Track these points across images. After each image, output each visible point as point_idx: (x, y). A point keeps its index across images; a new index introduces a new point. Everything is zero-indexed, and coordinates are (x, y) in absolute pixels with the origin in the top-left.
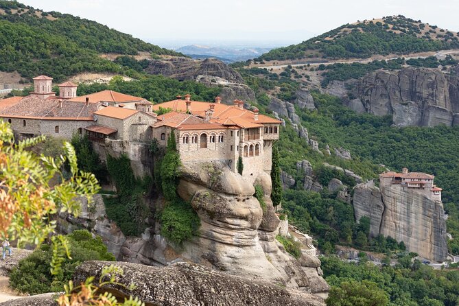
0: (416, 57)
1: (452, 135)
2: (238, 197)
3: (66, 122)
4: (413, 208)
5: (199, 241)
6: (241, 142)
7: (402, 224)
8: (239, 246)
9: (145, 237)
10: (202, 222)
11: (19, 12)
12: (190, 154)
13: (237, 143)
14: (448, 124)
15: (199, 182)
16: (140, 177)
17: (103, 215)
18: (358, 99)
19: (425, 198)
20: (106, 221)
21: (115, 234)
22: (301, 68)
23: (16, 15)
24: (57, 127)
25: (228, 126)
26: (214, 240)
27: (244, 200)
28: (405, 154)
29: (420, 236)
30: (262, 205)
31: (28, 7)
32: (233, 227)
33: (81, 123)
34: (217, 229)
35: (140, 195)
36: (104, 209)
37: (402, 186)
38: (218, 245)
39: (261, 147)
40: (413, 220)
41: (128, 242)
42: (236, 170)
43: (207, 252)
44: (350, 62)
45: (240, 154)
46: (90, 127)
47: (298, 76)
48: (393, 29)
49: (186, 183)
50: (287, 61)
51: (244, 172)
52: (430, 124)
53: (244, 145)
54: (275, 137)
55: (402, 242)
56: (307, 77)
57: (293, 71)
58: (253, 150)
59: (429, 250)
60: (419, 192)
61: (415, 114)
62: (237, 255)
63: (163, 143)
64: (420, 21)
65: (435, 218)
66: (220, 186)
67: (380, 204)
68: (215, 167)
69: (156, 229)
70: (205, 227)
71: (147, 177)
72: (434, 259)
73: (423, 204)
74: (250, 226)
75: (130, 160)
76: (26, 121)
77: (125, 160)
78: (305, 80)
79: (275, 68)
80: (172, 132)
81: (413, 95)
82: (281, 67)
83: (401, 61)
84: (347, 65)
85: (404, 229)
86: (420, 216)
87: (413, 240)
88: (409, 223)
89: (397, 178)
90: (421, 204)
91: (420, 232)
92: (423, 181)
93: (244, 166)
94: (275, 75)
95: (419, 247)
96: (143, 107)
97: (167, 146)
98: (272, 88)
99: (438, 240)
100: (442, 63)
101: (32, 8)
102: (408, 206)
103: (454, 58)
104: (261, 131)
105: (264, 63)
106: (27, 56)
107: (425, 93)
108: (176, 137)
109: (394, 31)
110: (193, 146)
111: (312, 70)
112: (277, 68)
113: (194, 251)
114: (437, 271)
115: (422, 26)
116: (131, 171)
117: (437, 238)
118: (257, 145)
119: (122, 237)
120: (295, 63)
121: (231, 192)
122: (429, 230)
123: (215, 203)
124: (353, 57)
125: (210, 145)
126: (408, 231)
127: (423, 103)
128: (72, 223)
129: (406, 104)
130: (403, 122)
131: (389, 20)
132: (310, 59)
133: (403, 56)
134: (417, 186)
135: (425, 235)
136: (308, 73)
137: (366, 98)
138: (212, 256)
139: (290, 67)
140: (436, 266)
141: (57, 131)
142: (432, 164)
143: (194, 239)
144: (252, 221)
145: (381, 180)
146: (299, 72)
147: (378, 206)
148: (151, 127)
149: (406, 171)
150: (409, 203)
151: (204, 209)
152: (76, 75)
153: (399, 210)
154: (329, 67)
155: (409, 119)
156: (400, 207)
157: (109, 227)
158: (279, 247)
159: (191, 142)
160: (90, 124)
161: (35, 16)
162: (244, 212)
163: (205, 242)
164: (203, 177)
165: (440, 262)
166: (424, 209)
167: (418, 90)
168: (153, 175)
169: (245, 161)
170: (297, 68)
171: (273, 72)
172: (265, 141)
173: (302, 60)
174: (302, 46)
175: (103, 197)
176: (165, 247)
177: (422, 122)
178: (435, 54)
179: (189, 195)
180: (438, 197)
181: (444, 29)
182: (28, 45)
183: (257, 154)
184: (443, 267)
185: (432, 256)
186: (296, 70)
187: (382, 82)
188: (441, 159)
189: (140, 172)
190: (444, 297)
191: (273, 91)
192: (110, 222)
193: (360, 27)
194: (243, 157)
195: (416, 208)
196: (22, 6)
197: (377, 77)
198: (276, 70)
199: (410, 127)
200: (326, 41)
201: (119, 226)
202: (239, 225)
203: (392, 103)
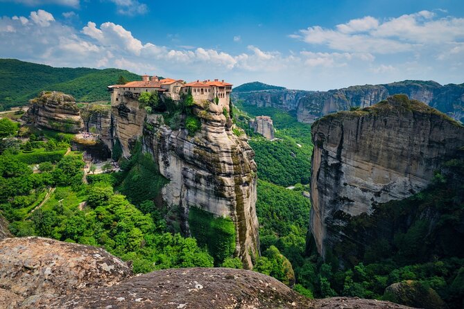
0: (262, 91)
2: (216, 113)
3: (150, 88)
5: (201, 131)
6: (217, 92)
8: (217, 133)
9: (180, 130)
10: (202, 123)
12: (197, 97)
13: (215, 92)
15: (200, 108)
17: (163, 122)
18: (248, 101)
19: (268, 123)
20: (165, 125)
21: (168, 129)
25: (212, 86)
26: (207, 131)
27: (219, 115)
30: (226, 117)
32: (215, 125)
33: (156, 88)
34: (208, 126)
36: (164, 120)
37: (262, 120)
38: (209, 132)
39: (225, 95)
41: (173, 132)
42: (216, 103)
43: (205, 135)
45: (217, 97)
46: (159, 89)
49: (195, 108)
51: (219, 104)
52: (266, 106)
55: (262, 134)
58: (222, 96)
59: (269, 137)
61: (263, 104)
62: (216, 136)
63: (186, 93)
65: (271, 128)
66: (209, 109)
68: (207, 102)
69: (184, 127)
70: (203, 125)
71: (180, 107)
74: (222, 125)
80: (189, 88)
81: (262, 99)
84: (245, 93)
85: (262, 131)
87: (265, 134)
88: (264, 129)
89: (260, 118)
90: (267, 125)
92: (267, 118)
93: (219, 102)
95: (266, 136)
97: (188, 94)
100: (268, 92)
102: (264, 125)
103: (271, 91)
104: (225, 88)
108: (191, 90)
110: (198, 93)
113: (199, 135)
114: (272, 142)
117: (270, 134)
118: (223, 94)
119: (171, 131)
121: (213, 112)
123: (207, 116)
124: (246, 91)
125: (205, 93)
126: (264, 131)
127: (264, 101)
129: (260, 102)
130: (260, 106)
134: (266, 120)
135: (268, 132)
137: (250, 100)
138: (206, 137)
140: (271, 140)
142: (269, 115)
143: (199, 130)
144: (222, 123)
145: (256, 118)
147: (256, 125)
148: (182, 88)
149: (263, 116)
151: (203, 118)
153: (261, 126)
157: (166, 127)
158: (233, 133)
162: (219, 119)
163: (204, 132)
164: (202, 105)
168: (182, 106)
169: (219, 99)
172: (227, 92)
175: (163, 115)
176: (188, 134)
178: (266, 90)
179: (196, 113)
180: (271, 123)
183: (224, 97)
187: (254, 97)
199: (262, 107)
202: (217, 125)
203: (257, 101)
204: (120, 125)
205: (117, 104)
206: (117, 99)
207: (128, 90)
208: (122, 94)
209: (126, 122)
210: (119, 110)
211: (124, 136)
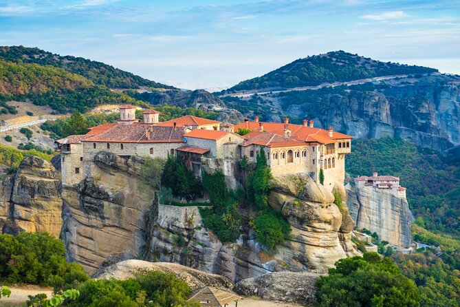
0: (356, 83)
1: (395, 144)
2: (322, 204)
3: (160, 144)
4: (383, 205)
5: (290, 244)
6: (322, 156)
7: (375, 218)
8: (324, 247)
9: (240, 242)
10: (292, 228)
11: (41, 57)
12: (279, 168)
13: (318, 158)
14: (391, 136)
15: (288, 193)
16: (232, 190)
17: (200, 225)
18: (317, 118)
19: (393, 196)
20: (203, 230)
21: (212, 241)
22: (265, 95)
23: (38, 59)
24: (151, 149)
25: (309, 142)
26: (303, 243)
27: (327, 207)
28: (359, 162)
29: (390, 227)
30: (341, 210)
31: (48, 53)
32: (319, 230)
33: (173, 144)
34: (306, 233)
35: (234, 206)
36: (201, 219)
37: (374, 187)
38: (307, 246)
39: (336, 160)
40: (384, 215)
41: (225, 247)
42: (318, 181)
43: (298, 253)
44: (305, 89)
45: (321, 167)
46: (181, 148)
47: (262, 102)
48: (337, 61)
49: (276, 193)
50: (253, 91)
51: (324, 183)
52: (377, 136)
53: (324, 158)
54: (348, 150)
55: (375, 233)
56: (271, 102)
57: (259, 98)
58: (331, 162)
59: (397, 239)
60: (388, 191)
61: (364, 129)
62: (323, 255)
63: (252, 160)
64: (356, 55)
65: (401, 212)
66: (307, 195)
67: (357, 202)
68: (300, 179)
69: (250, 235)
70: (295, 232)
71: (239, 191)
72: (402, 246)
73: (392, 201)
74: (332, 229)
75: (224, 176)
76: (124, 145)
77: (219, 175)
78: (269, 105)
79: (245, 96)
80: (262, 150)
81: (361, 113)
82: (249, 95)
83: (344, 87)
84: (302, 92)
85: (376, 222)
86: (390, 211)
87: (384, 230)
88: (380, 217)
89: (369, 181)
90: (389, 202)
91: (389, 224)
92: (391, 182)
93: (325, 178)
94: (245, 101)
95: (389, 236)
96: (227, 129)
97: (256, 161)
98: (247, 112)
99: (404, 230)
100: (377, 87)
101: (51, 53)
102: (379, 203)
103: (386, 83)
104: (336, 146)
105: (235, 93)
106: (56, 92)
107: (371, 111)
108: (266, 154)
109: (337, 63)
110: (282, 161)
111: (274, 96)
112: (246, 96)
113: (285, 253)
114: (406, 256)
115: (359, 58)
116: (224, 184)
117: (404, 228)
118: (333, 158)
119: (219, 243)
120: (260, 92)
121: (316, 200)
122: (397, 222)
123: (304, 210)
124: (306, 85)
125: (295, 159)
126: (380, 224)
127: (371, 119)
128: (173, 233)
129: (357, 121)
130: (355, 135)
131: (332, 54)
132: (271, 88)
133: (346, 83)
134: (386, 187)
135: (394, 226)
136: (270, 99)
137: (324, 118)
138: (303, 257)
139: (256, 95)
140: (405, 251)
141: (152, 153)
142: (381, 169)
143: (286, 243)
144: (334, 225)
145: (356, 183)
146: (264, 99)
147: (355, 204)
148: (240, 146)
149: (376, 175)
150: (379, 201)
151: (294, 216)
152: (97, 107)
153: (372, 207)
154: (288, 93)
155: (360, 133)
156: (373, 204)
157: (207, 234)
158: (354, 246)
159: (279, 157)
160: (180, 145)
161: (54, 60)
162: (328, 217)
163: (296, 245)
164: (292, 188)
165: (407, 248)
166: (393, 205)
167: (365, 109)
168: (245, 189)
169: (325, 172)
170: (262, 95)
171: (243, 100)
172: (339, 154)
173: (266, 89)
174: (265, 78)
175: (200, 208)
176: (259, 250)
177: (370, 135)
178: (370, 80)
179: (279, 204)
180: (402, 194)
181: (377, 60)
182: (56, 83)
183: (334, 166)
184: (410, 251)
185: (400, 243)
186: (261, 97)
187: (336, 104)
188: (388, 164)
189: (233, 185)
190: (415, 276)
191: (248, 114)
192: (207, 231)
193: (310, 61)
194: (323, 169)
195: (387, 204)
196: (42, 52)
197: (331, 100)
198: (246, 98)
199: (360, 139)
200: (284, 73)
201: (215, 233)
202: (324, 229)
203: (345, 120)
204: (82, 229)
205: (77, 182)
206: (77, 170)
207: (103, 147)
208: (88, 157)
209: (95, 221)
210: (83, 194)
211: (88, 255)
